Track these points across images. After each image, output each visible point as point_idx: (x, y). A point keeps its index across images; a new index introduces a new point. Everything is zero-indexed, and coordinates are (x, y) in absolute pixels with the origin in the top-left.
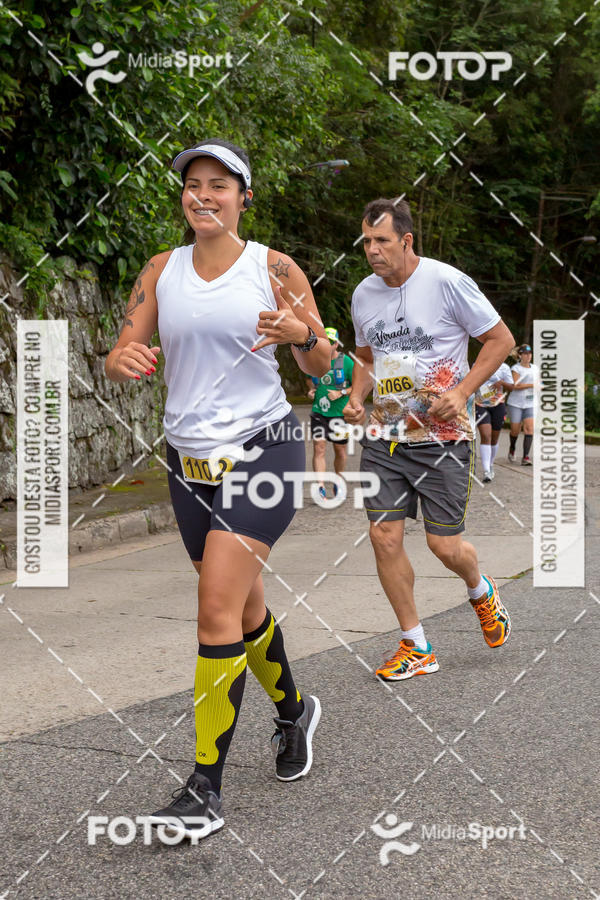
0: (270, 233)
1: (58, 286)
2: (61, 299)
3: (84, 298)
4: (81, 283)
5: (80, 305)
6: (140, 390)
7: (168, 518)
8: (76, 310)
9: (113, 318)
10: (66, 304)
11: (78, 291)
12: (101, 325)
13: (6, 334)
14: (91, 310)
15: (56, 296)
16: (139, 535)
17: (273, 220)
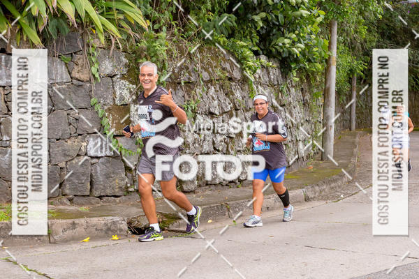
0: (376, 39)
1: (259, 71)
2: (260, 77)
3: (272, 77)
4: (270, 69)
5: (270, 81)
6: (302, 125)
7: (315, 193)
8: (268, 83)
9: (287, 87)
10: (262, 81)
11: (269, 73)
12: (281, 91)
13: (231, 96)
14: (276, 83)
15: (257, 76)
16: (300, 202)
17: (377, 32)
